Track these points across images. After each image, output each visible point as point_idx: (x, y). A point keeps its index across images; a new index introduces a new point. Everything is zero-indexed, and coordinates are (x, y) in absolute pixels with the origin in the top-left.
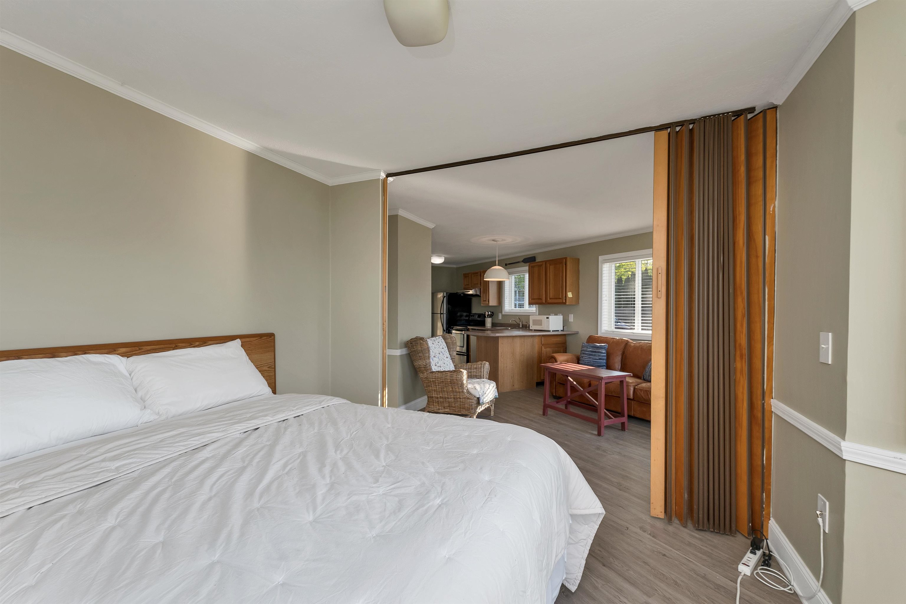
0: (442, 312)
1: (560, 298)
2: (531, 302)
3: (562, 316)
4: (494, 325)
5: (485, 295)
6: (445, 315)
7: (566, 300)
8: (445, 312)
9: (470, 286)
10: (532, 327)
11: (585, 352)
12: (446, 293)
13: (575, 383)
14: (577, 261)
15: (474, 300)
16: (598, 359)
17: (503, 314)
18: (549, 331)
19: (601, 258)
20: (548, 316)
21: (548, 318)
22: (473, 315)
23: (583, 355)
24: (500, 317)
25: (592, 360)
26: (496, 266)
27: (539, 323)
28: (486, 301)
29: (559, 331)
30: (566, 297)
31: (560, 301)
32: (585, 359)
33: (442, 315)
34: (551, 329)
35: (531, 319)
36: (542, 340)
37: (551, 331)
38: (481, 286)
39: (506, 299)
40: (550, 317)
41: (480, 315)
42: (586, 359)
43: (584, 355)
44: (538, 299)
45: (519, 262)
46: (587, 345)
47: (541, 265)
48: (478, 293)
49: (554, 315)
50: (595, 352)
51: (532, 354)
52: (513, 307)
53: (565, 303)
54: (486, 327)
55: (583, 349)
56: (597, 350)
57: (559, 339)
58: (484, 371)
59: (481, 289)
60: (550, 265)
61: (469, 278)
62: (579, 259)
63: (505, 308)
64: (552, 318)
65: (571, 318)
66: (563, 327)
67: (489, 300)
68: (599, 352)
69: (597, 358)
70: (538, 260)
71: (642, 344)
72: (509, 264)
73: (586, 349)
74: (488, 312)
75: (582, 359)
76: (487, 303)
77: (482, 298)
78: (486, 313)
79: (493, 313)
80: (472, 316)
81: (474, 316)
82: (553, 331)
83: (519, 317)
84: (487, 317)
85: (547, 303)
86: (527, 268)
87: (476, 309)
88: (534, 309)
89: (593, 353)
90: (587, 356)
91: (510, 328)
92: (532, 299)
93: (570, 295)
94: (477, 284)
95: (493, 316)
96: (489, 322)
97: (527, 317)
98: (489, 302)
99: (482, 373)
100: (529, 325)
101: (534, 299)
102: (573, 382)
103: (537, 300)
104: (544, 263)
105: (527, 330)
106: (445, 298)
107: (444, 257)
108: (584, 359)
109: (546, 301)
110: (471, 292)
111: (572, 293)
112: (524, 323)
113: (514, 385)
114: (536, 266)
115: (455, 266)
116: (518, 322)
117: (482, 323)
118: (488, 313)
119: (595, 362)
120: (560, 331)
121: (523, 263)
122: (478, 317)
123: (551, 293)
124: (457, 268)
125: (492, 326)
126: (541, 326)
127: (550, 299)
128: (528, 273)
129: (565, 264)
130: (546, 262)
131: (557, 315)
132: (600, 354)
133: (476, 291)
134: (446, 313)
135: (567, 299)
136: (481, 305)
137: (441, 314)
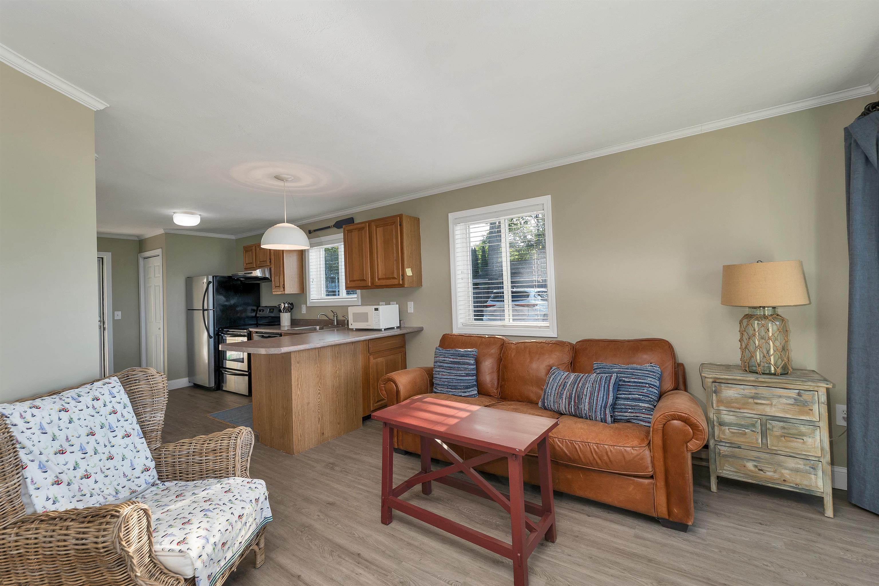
0: (206, 307)
1: (394, 278)
2: (349, 286)
3: (398, 305)
4: (294, 323)
5: (277, 278)
6: (211, 312)
7: (403, 279)
8: (211, 307)
9: (255, 265)
10: (353, 325)
11: (442, 364)
12: (213, 277)
13: (445, 447)
14: (416, 221)
15: (264, 286)
16: (464, 374)
17: (308, 305)
18: (380, 330)
19: (451, 216)
20: (376, 307)
21: (376, 309)
22: (262, 308)
23: (438, 370)
24: (304, 310)
25: (455, 377)
26: (285, 222)
27: (365, 317)
28: (279, 286)
29: (393, 328)
30: (403, 275)
31: (395, 282)
32: (443, 377)
33: (206, 312)
34: (382, 327)
35: (351, 311)
36: (369, 346)
37: (383, 330)
38: (271, 265)
39: (311, 283)
40: (380, 308)
41: (272, 309)
42: (445, 377)
43: (441, 370)
44: (361, 280)
45: (329, 227)
46: (444, 352)
47: (363, 228)
48: (267, 275)
49: (386, 305)
50: (458, 363)
51: (354, 371)
52: (323, 295)
53: (402, 286)
54: (282, 329)
55: (438, 359)
56: (461, 360)
57: (394, 341)
58: (235, 454)
59: (272, 269)
60: (377, 227)
61: (252, 253)
62: (419, 219)
63: (312, 296)
64: (383, 308)
65: (411, 307)
66: (400, 321)
67: (284, 285)
68: (464, 364)
69: (462, 373)
70: (356, 221)
71: (529, 344)
72: (315, 231)
73: (444, 359)
74: (284, 304)
75: (438, 376)
76: (282, 290)
77: (273, 283)
78: (281, 305)
79: (292, 304)
80: (260, 311)
81: (263, 310)
82: (385, 329)
83: (333, 309)
84: (284, 311)
85: (375, 286)
86: (341, 236)
87: (266, 301)
88: (355, 297)
89: (456, 366)
90: (446, 371)
91: (318, 327)
92: (350, 281)
93: (409, 272)
94: (265, 261)
95: (292, 309)
96: (285, 319)
97: (345, 308)
98: (284, 288)
99: (231, 462)
100: (348, 321)
101: (354, 281)
102: (441, 446)
103: (359, 282)
104: (367, 224)
105: (345, 329)
106: (211, 286)
107: (200, 215)
108: (440, 377)
109: (372, 283)
110: (258, 273)
111: (411, 269)
112: (341, 318)
113: (323, 433)
114: (356, 229)
115: (233, 237)
116: (332, 318)
117: (275, 321)
118: (285, 306)
119: (459, 381)
120: (396, 328)
121: (335, 229)
122: (270, 312)
123: (381, 269)
124: (237, 240)
125: (291, 324)
126: (367, 323)
127: (379, 279)
128: (343, 243)
129: (400, 225)
130: (370, 223)
131: (390, 304)
132: (466, 366)
133: (264, 272)
134: (214, 308)
135: (406, 278)
136: (272, 292)
137: (204, 310)
